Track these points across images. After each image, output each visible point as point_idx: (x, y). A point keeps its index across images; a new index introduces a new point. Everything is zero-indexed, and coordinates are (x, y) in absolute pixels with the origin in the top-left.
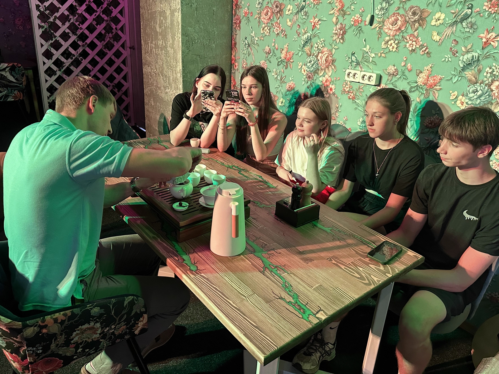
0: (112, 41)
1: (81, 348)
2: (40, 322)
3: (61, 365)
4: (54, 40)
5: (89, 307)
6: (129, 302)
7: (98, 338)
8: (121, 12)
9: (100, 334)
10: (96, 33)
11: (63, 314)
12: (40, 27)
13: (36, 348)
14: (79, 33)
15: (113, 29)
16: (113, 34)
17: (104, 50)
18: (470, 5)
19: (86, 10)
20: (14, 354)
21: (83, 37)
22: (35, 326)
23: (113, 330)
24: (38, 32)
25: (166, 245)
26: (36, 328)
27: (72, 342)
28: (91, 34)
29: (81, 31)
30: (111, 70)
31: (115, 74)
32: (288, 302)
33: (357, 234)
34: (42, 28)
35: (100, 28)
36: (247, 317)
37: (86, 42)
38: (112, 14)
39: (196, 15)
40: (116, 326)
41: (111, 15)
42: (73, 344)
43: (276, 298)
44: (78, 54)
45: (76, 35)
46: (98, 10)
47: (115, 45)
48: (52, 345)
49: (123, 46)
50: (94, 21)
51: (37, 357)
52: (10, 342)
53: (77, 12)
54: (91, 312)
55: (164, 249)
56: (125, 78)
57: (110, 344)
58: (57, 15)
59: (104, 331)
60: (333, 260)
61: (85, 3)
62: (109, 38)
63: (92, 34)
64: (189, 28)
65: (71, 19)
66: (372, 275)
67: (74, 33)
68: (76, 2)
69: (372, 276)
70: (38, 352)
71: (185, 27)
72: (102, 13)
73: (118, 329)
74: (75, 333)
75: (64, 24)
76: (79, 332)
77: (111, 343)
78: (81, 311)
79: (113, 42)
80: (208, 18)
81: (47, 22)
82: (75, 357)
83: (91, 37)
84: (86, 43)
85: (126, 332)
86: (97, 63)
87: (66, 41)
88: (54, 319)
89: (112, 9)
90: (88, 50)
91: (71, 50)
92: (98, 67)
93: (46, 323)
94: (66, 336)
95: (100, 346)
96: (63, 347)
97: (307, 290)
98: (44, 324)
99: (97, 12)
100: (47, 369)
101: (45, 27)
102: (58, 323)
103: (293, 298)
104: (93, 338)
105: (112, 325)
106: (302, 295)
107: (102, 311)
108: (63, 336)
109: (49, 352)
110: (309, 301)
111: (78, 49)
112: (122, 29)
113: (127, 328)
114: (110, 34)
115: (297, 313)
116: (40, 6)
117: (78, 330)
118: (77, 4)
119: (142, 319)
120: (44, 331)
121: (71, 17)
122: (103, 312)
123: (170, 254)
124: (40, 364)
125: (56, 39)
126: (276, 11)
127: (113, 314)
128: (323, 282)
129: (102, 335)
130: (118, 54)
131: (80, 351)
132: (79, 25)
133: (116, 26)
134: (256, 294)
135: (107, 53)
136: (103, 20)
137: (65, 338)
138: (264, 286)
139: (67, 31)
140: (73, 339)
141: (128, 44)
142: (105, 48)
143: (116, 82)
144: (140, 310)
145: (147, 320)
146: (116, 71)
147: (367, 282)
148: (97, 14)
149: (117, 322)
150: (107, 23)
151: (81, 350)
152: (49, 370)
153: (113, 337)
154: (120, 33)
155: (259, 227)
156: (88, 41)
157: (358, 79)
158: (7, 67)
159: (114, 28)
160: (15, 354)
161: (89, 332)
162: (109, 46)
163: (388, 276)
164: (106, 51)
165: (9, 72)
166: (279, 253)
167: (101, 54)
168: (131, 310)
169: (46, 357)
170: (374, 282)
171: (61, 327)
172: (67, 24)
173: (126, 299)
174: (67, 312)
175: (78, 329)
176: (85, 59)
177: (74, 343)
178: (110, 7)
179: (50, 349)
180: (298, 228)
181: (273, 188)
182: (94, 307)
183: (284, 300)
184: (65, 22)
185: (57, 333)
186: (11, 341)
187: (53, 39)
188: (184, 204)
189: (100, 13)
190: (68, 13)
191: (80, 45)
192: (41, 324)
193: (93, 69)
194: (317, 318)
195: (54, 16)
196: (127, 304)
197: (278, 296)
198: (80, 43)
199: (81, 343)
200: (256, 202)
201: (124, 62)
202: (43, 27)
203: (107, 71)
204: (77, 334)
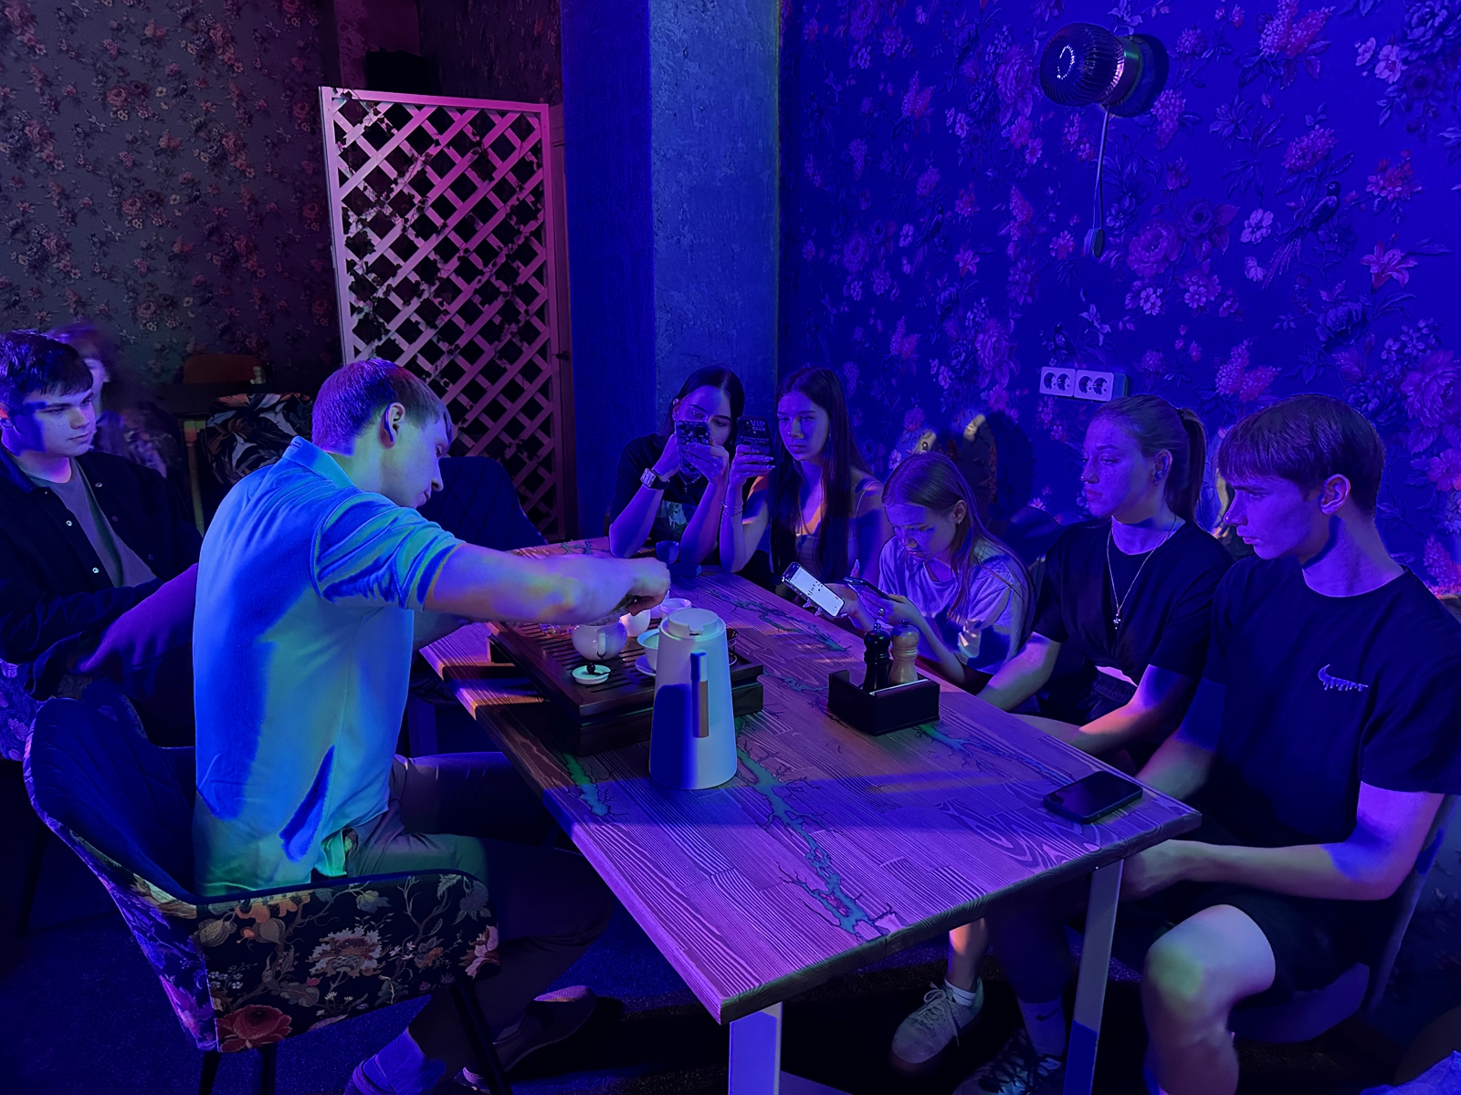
0: (516, 341)
1: (334, 990)
2: (237, 910)
3: (287, 1030)
4: (384, 338)
5: (352, 888)
6: (449, 889)
7: (375, 970)
8: (539, 274)
9: (379, 961)
10: (481, 323)
11: (293, 899)
12: (354, 310)
13: (229, 974)
14: (440, 323)
15: (520, 313)
16: (520, 325)
17: (498, 362)
18: (1334, 186)
19: (458, 271)
20: (181, 989)
21: (450, 332)
22: (226, 920)
23: (411, 956)
24: (349, 322)
25: (547, 761)
26: (228, 923)
27: (313, 971)
28: (468, 326)
29: (447, 318)
30: (513, 409)
31: (523, 419)
32: (813, 892)
33: (1031, 754)
34: (359, 313)
35: (490, 312)
36: (702, 916)
37: (457, 343)
38: (518, 279)
39: (689, 262)
40: (418, 945)
41: (515, 281)
42: (315, 976)
43: (785, 881)
44: (437, 372)
45: (435, 327)
46: (487, 269)
47: (524, 350)
48: (265, 973)
49: (543, 352)
50: (477, 296)
51: (230, 1000)
52: (173, 954)
53: (439, 275)
54: (357, 900)
55: (541, 769)
56: (546, 427)
57: (406, 992)
58: (394, 282)
59: (388, 955)
60: (950, 807)
61: (458, 255)
62: (512, 333)
63: (471, 324)
64: (672, 293)
65: (423, 290)
66: (1046, 844)
67: (431, 324)
68: (436, 253)
69: (1045, 847)
70: (234, 987)
71: (665, 290)
72: (494, 277)
73: (424, 953)
74: (318, 950)
75: (407, 302)
76: (328, 948)
77: (406, 988)
78: (333, 896)
79: (519, 344)
80: (720, 269)
81: (371, 300)
82: (320, 1013)
83: (469, 333)
84: (457, 347)
85: (443, 965)
86: (483, 391)
87: (411, 341)
88: (270, 906)
89: (519, 268)
90: (461, 361)
91: (422, 361)
92: (485, 401)
93: (251, 915)
94: (298, 954)
95: (380, 994)
96: (291, 981)
97: (869, 868)
98: (246, 917)
99: (482, 273)
100: (255, 1034)
101: (367, 309)
102: (281, 918)
103: (827, 883)
104: (363, 967)
105: (408, 941)
106: (850, 879)
107: (384, 902)
108: (292, 952)
109: (259, 991)
110: (865, 891)
111: (439, 359)
112: (541, 314)
113: (446, 956)
114: (513, 325)
115: (829, 916)
116: (355, 264)
117: (327, 943)
118: (437, 257)
119: (484, 939)
120: (248, 933)
121: (424, 286)
122: (387, 905)
123: (553, 779)
124: (238, 1019)
125: (389, 338)
126: (877, 242)
127: (409, 913)
128: (913, 852)
129: (384, 964)
130: (531, 371)
131: (333, 999)
132: (441, 304)
133: (527, 305)
134: (737, 869)
135: (505, 370)
136: (496, 292)
137: (296, 958)
138: (762, 853)
139: (415, 318)
140: (313, 965)
141: (554, 348)
142: (500, 358)
143: (525, 435)
144: (478, 913)
145: (496, 944)
146: (524, 410)
147: (1029, 858)
148: (484, 280)
149: (420, 936)
150: (505, 299)
151: (335, 997)
152: (259, 1039)
153: (412, 975)
154: (536, 322)
155: (781, 731)
156: (462, 342)
157: (1071, 390)
158: (279, 402)
159: (522, 310)
160: (184, 988)
161: (351, 951)
162: (511, 353)
163: (1087, 850)
164: (503, 363)
165: (283, 413)
166: (817, 788)
167: (492, 372)
168: (455, 909)
169: (253, 1001)
170: (1047, 860)
171: (287, 928)
172: (416, 303)
173: (443, 880)
174: (300, 893)
175: (326, 939)
176: (454, 384)
177: (317, 976)
178: (513, 262)
179: (262, 981)
180: (879, 737)
181: (837, 650)
182: (365, 890)
183: (804, 886)
184: (412, 298)
185: (276, 944)
186: (175, 951)
187: (383, 336)
188: (599, 669)
189: (491, 276)
190: (418, 279)
191: (444, 349)
192: (241, 916)
193: (471, 407)
194: (876, 927)
195: (386, 284)
196: (444, 893)
197: (791, 878)
198: (444, 346)
199: (334, 978)
200: (787, 680)
201: (544, 390)
202: (360, 310)
203: (505, 410)
204: (324, 953)
